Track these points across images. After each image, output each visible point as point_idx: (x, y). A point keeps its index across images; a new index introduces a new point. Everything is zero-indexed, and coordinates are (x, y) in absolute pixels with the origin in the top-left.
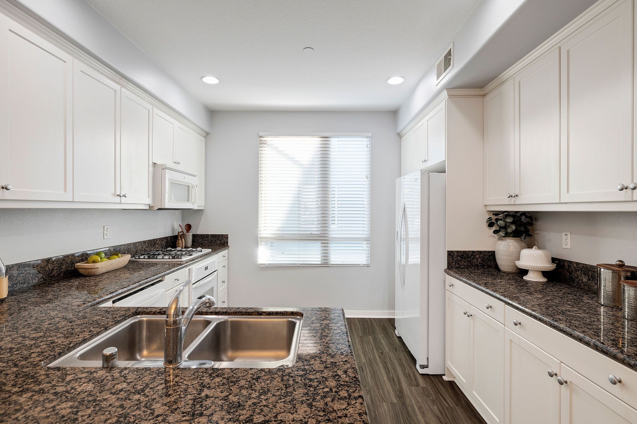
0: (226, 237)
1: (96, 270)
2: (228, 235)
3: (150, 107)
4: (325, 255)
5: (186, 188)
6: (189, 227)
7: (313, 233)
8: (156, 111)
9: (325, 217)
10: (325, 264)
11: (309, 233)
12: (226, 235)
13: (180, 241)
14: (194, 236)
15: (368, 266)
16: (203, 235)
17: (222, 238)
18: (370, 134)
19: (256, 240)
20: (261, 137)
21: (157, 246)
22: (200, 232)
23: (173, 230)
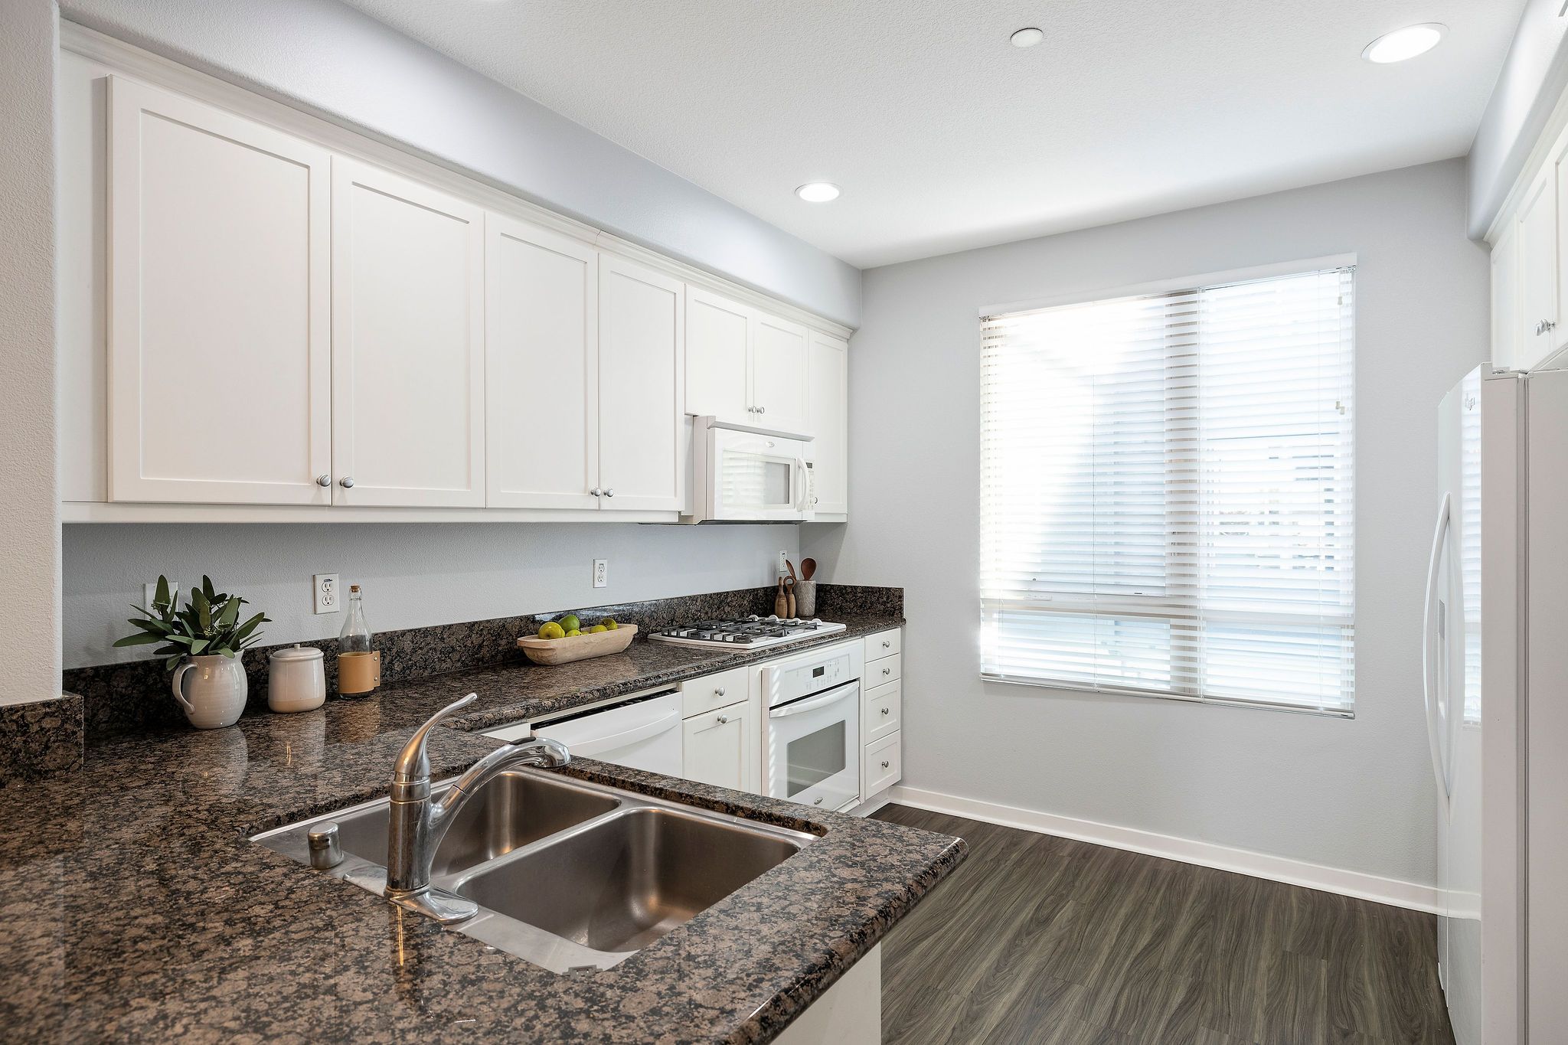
0: (897, 594)
1: (550, 653)
2: (901, 590)
3: (678, 286)
4: (1186, 663)
5: (782, 470)
6: (809, 566)
7: (1145, 592)
8: (695, 292)
9: (1185, 544)
10: (1185, 696)
11: (1132, 592)
12: (896, 589)
13: (784, 601)
14: (821, 589)
15: (1346, 715)
16: (845, 587)
17: (888, 598)
18: (1352, 259)
19: (972, 608)
20: (984, 319)
21: (727, 609)
22: (839, 579)
23: (774, 571)
